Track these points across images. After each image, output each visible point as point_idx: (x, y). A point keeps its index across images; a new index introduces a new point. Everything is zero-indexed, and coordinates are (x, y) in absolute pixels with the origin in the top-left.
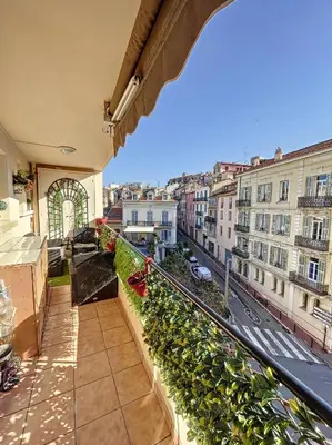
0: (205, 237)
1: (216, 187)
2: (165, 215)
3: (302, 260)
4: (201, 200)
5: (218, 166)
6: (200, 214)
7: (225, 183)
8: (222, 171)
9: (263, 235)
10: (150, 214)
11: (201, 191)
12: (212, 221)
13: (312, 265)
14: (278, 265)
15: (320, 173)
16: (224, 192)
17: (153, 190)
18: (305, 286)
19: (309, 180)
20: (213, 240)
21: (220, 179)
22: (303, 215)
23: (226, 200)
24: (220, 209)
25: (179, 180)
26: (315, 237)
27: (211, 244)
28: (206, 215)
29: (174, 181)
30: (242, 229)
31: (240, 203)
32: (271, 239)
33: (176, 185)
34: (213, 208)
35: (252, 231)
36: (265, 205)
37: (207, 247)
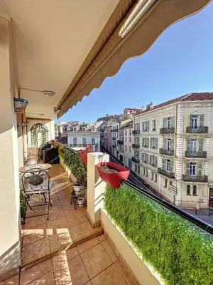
0: (118, 152)
1: (124, 123)
2: (93, 140)
3: (163, 161)
4: (115, 130)
5: (126, 111)
6: (114, 139)
7: (129, 120)
8: (129, 113)
9: (145, 149)
10: (84, 139)
11: (115, 125)
12: (121, 143)
13: (168, 164)
14: (153, 165)
15: (169, 116)
16: (128, 125)
18: (165, 175)
19: (164, 120)
20: (122, 154)
21: (125, 119)
22: (163, 138)
23: (128, 130)
24: (125, 136)
25: (104, 119)
26: (168, 149)
27: (121, 156)
28: (118, 139)
29: (101, 119)
30: (136, 146)
31: (135, 132)
32: (150, 151)
33: (102, 122)
34: (122, 135)
35: (141, 147)
36: (146, 133)
37: (119, 159)
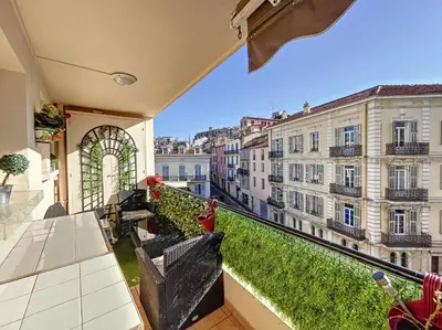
0: (238, 189)
1: (247, 139)
2: (198, 168)
3: (337, 207)
4: (233, 152)
5: (244, 122)
6: (231, 166)
7: (254, 136)
8: (249, 124)
9: (297, 184)
10: (182, 168)
11: (232, 143)
12: (244, 172)
13: (347, 211)
14: (314, 213)
15: (347, 124)
16: (255, 144)
17: (184, 144)
18: (344, 233)
19: (337, 132)
20: (246, 192)
21: (249, 132)
22: (335, 163)
23: (258, 152)
24: (252, 161)
25: (206, 134)
26: (347, 184)
27: (245, 196)
28: (237, 167)
29: (199, 136)
30: (275, 179)
31: (272, 155)
32: (305, 188)
33: (205, 139)
34: (245, 160)
35: (286, 180)
36: (298, 155)
37: (240, 199)
